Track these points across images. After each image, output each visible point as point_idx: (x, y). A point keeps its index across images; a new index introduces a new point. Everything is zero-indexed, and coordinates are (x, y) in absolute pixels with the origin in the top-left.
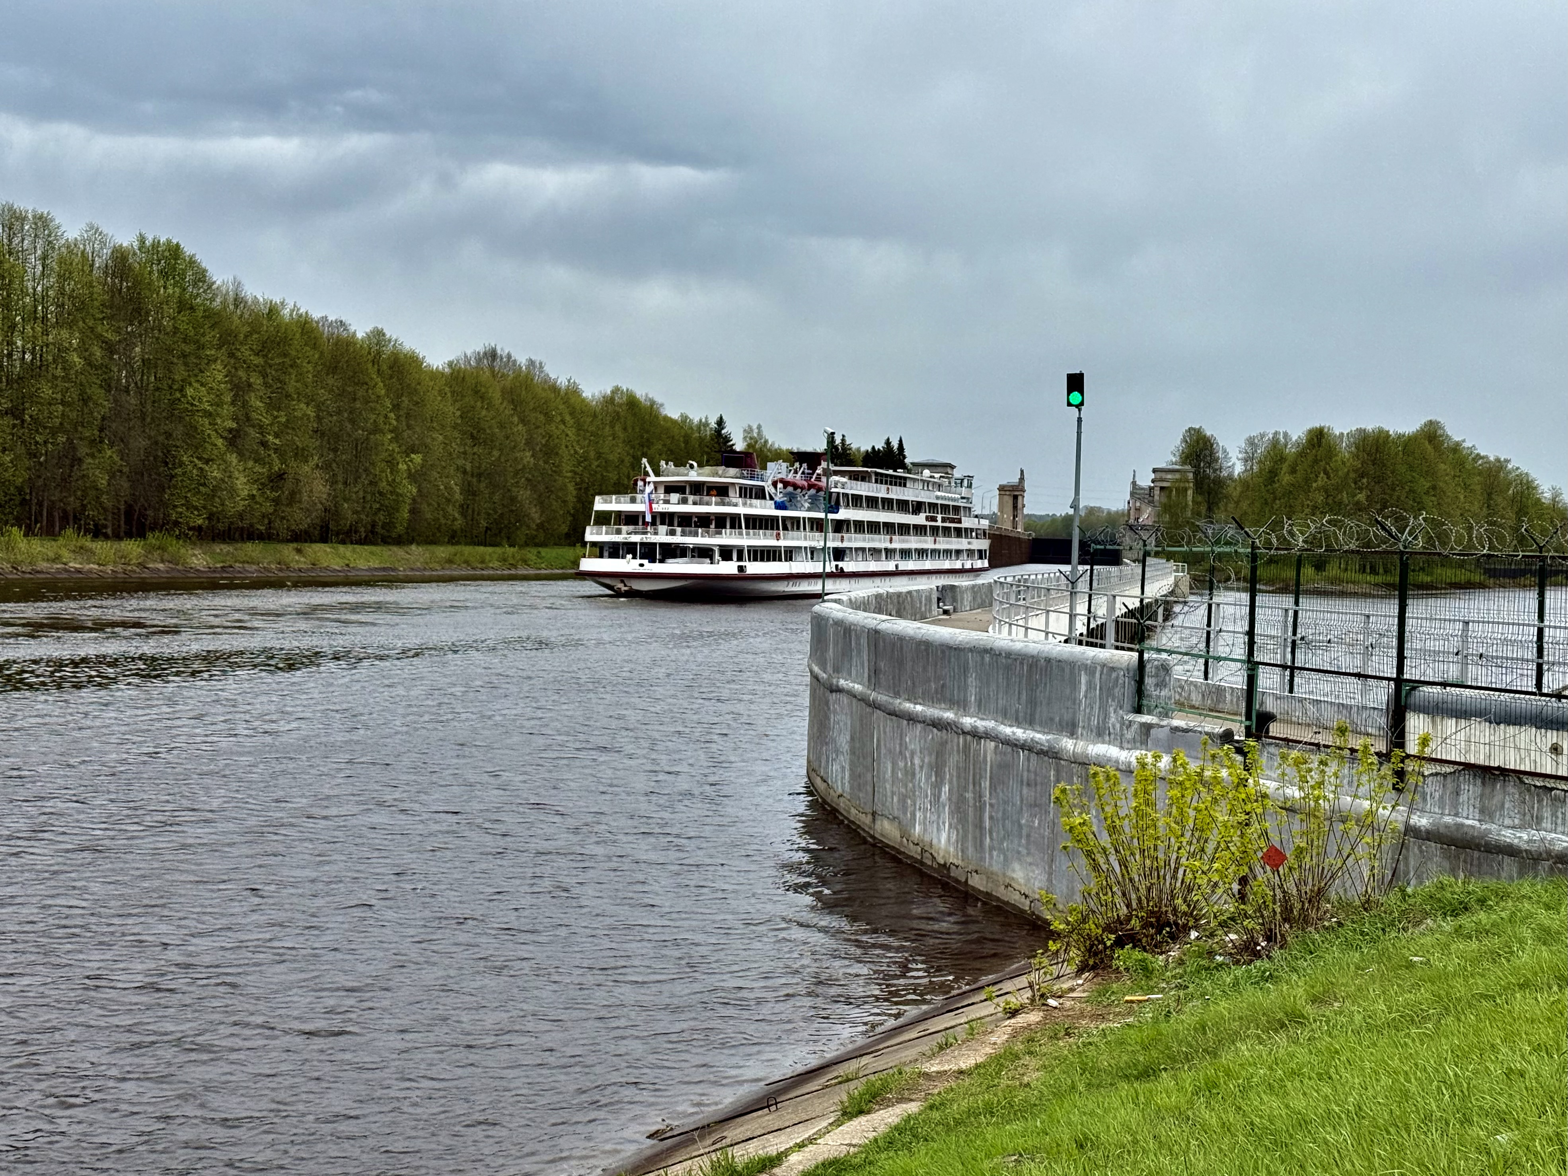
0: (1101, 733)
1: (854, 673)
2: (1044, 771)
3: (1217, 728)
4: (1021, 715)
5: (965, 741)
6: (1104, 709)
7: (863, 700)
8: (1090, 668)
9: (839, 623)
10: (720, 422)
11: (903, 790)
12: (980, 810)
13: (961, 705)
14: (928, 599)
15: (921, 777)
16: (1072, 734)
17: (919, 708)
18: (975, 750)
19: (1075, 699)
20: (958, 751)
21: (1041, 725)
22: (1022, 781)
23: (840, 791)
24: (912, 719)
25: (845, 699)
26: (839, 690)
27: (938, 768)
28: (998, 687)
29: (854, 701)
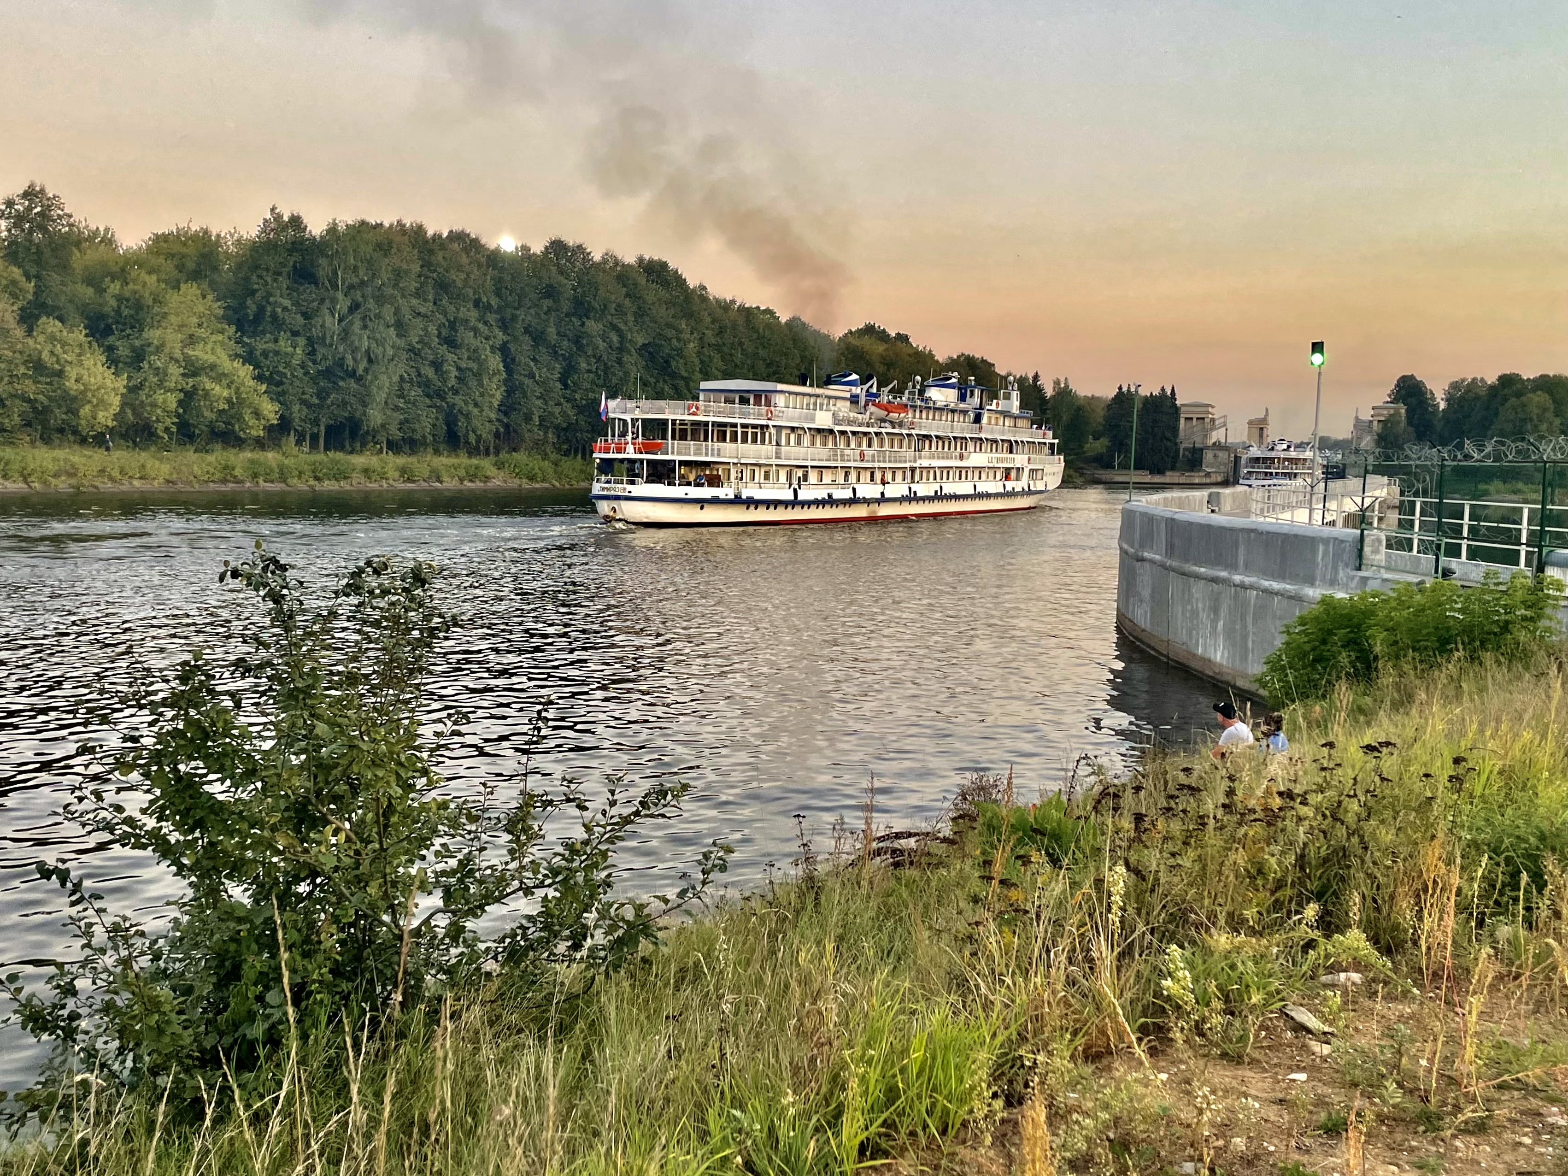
0: (1333, 583)
2: (1291, 609)
3: (1415, 579)
4: (1276, 573)
5: (1236, 591)
6: (1335, 569)
7: (1163, 566)
8: (1326, 541)
9: (1144, 515)
10: (1036, 377)
11: (1190, 625)
12: (1245, 638)
13: (1233, 567)
14: (1201, 501)
15: (1203, 616)
16: (1312, 584)
17: (1203, 570)
18: (1242, 598)
19: (1315, 562)
20: (1230, 598)
21: (1290, 580)
22: (1275, 617)
23: (1143, 628)
24: (1197, 577)
25: (1147, 565)
26: (1142, 560)
27: (1215, 610)
28: (1259, 554)
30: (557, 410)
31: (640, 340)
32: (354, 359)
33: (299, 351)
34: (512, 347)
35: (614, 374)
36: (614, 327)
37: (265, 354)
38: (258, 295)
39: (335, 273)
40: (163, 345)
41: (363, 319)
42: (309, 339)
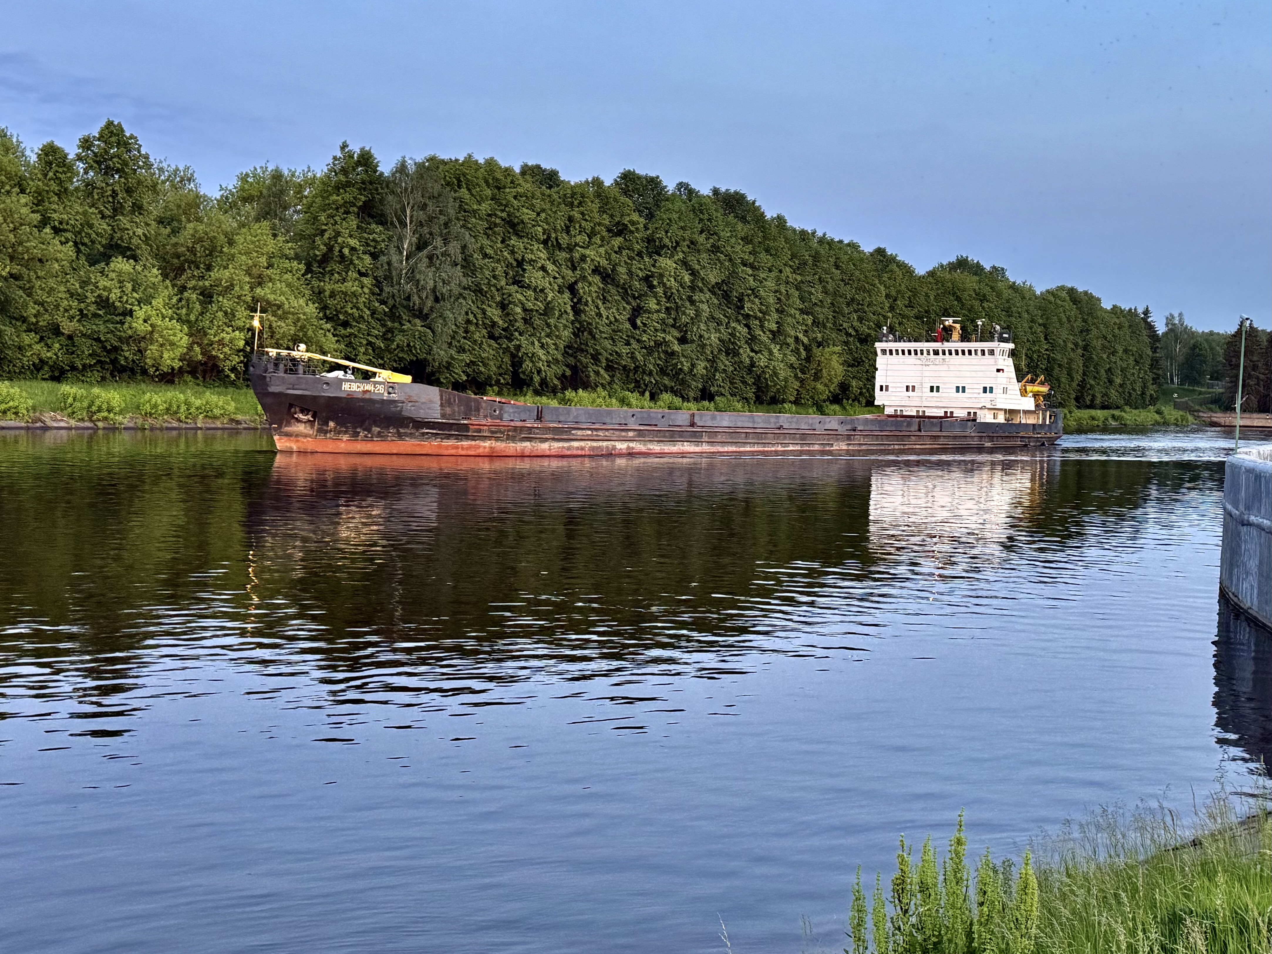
1: (1263, 510)
9: (1250, 471)
10: (1147, 313)
23: (1249, 604)
25: (1254, 532)
26: (1249, 524)
29: (1263, 532)
30: (625, 350)
31: (713, 277)
32: (420, 297)
33: (366, 290)
34: (580, 285)
35: (684, 313)
36: (685, 263)
37: (333, 295)
38: (327, 235)
39: (404, 211)
40: (232, 285)
41: (430, 257)
42: (375, 278)
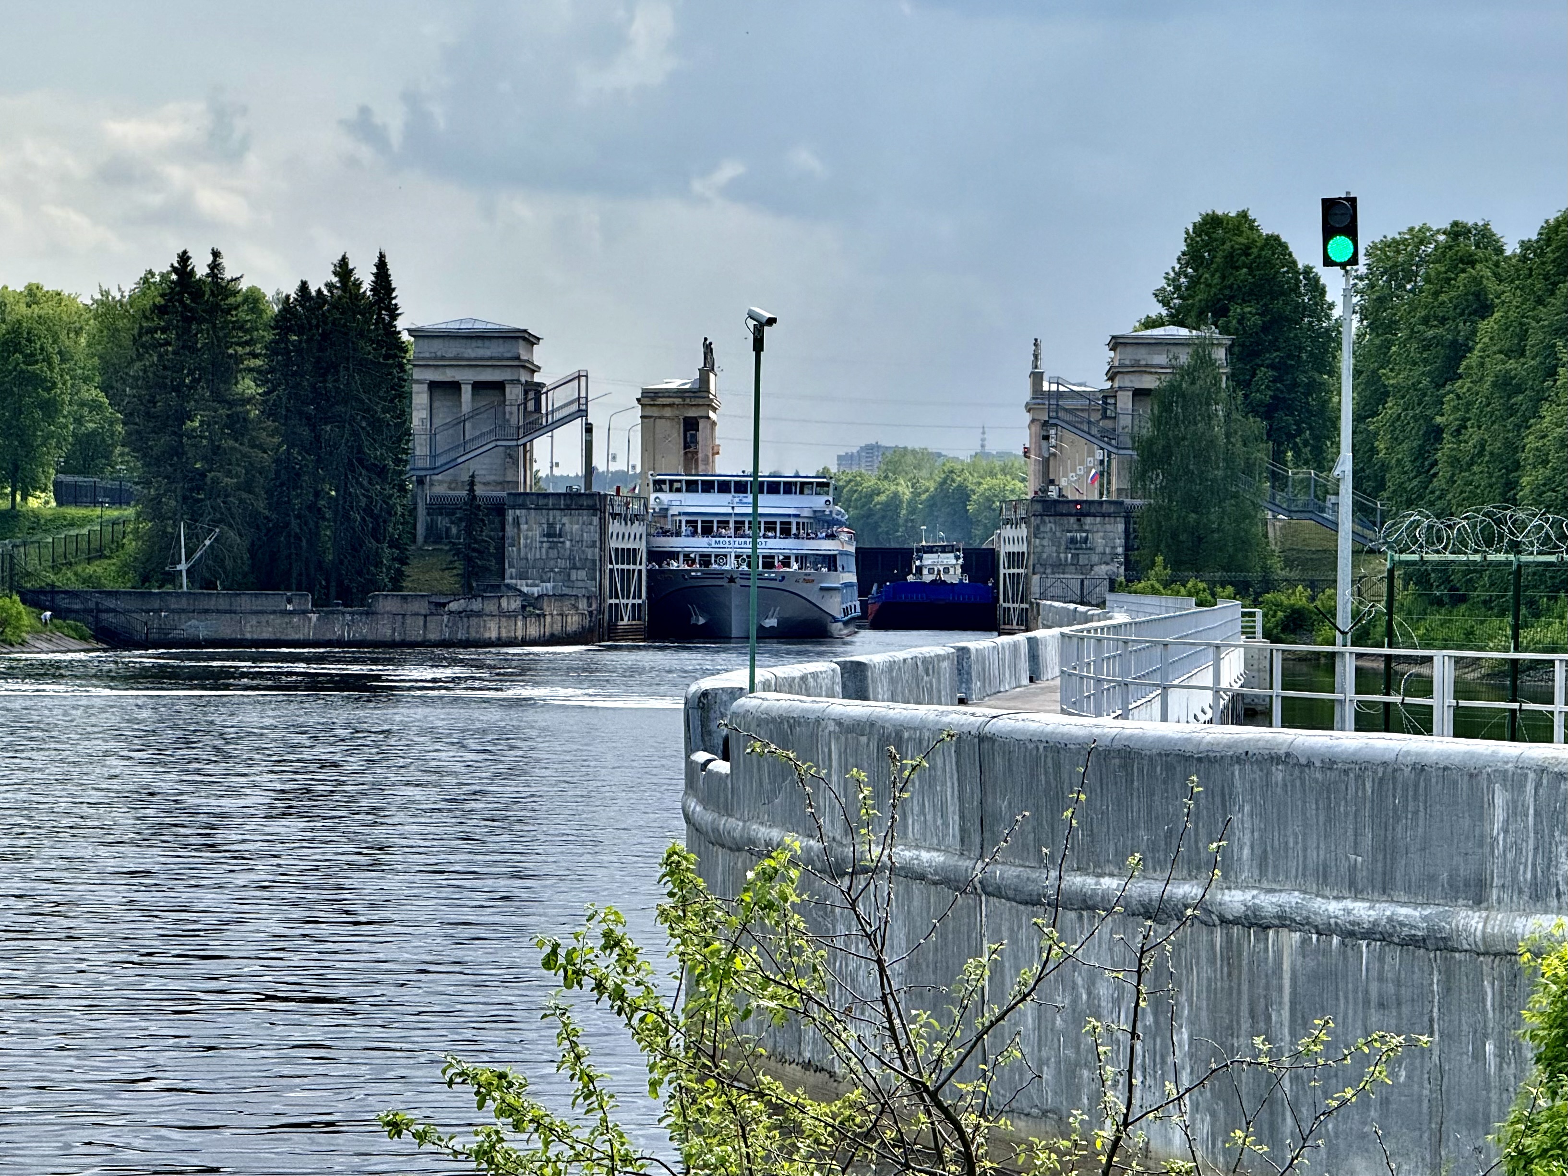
0: (1541, 895)
1: (913, 827)
2: (1415, 977)
4: (1362, 875)
5: (1229, 939)
6: (1545, 849)
7: (947, 881)
8: (1513, 780)
11: (1070, 1053)
13: (1216, 866)
17: (1110, 884)
18: (1252, 955)
19: (1482, 836)
20: (1212, 961)
21: (1408, 890)
22: (1367, 1002)
24: (1089, 906)
25: (883, 885)
28: (1305, 825)
29: (918, 886)
